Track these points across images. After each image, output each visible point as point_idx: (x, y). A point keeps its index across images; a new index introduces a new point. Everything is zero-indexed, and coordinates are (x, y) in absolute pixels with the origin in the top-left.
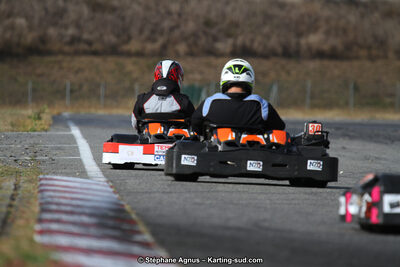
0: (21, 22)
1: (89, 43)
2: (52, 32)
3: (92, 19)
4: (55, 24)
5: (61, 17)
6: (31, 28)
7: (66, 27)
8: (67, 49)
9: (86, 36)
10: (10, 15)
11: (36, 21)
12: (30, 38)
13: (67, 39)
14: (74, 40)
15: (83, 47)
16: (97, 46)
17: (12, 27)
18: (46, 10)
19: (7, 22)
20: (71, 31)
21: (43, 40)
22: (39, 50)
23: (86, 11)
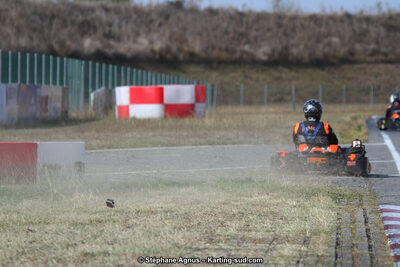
0: (335, 40)
1: (386, 55)
2: (358, 47)
3: (388, 37)
4: (360, 41)
5: (365, 36)
6: (343, 44)
7: (369, 43)
8: (369, 59)
9: (383, 49)
10: (328, 35)
11: (347, 39)
12: (342, 52)
13: (370, 52)
14: (375, 53)
15: (381, 57)
16: (391, 57)
17: (329, 44)
18: (354, 32)
19: (326, 41)
20: (372, 46)
21: (352, 53)
22: (348, 60)
23: (382, 31)
